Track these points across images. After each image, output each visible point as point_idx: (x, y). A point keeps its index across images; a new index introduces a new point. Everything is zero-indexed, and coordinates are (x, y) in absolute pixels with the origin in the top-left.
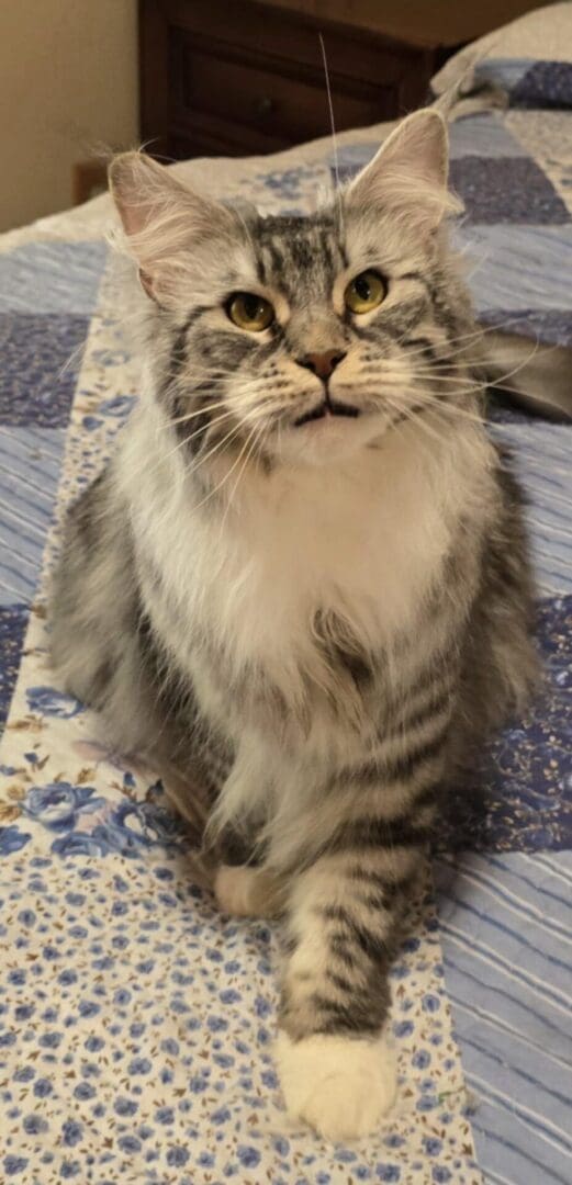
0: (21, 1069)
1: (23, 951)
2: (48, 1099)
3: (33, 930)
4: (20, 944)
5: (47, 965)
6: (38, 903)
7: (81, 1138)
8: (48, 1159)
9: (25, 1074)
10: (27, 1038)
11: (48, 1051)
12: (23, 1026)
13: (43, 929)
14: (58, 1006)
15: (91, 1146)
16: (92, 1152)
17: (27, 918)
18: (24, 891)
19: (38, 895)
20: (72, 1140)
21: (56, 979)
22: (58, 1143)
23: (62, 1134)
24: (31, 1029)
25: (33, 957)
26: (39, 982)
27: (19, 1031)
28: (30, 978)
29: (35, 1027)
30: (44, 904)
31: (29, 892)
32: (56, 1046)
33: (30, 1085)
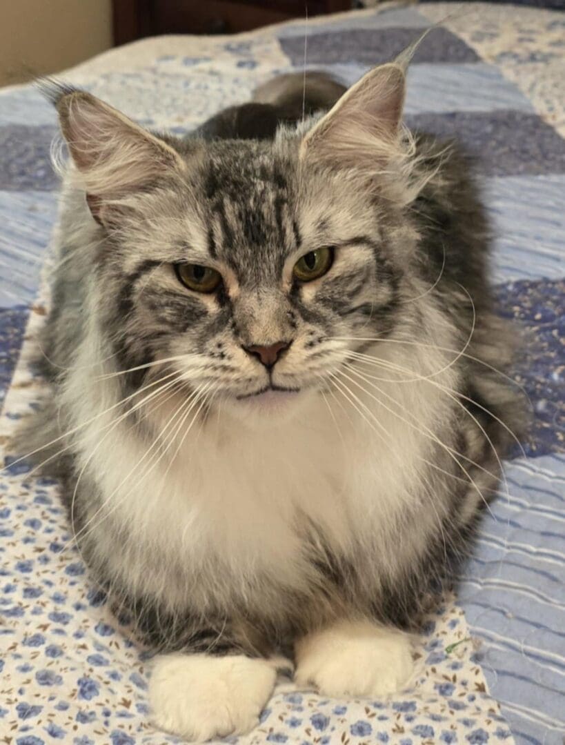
0: (29, 636)
1: (30, 546)
2: (61, 659)
3: (40, 532)
4: (27, 541)
5: (55, 556)
6: (43, 513)
7: (98, 694)
8: (63, 707)
9: (36, 640)
10: (35, 612)
11: (59, 625)
12: (32, 603)
13: (49, 531)
14: (66, 593)
15: (107, 701)
16: (109, 707)
17: (33, 524)
18: (30, 504)
19: (43, 507)
20: (87, 694)
21: (64, 569)
22: (73, 695)
23: (78, 688)
24: (39, 605)
25: (40, 550)
26: (45, 572)
27: (27, 606)
28: (38, 567)
29: (43, 604)
30: (48, 514)
31: (34, 505)
32: (66, 623)
33: (42, 649)
